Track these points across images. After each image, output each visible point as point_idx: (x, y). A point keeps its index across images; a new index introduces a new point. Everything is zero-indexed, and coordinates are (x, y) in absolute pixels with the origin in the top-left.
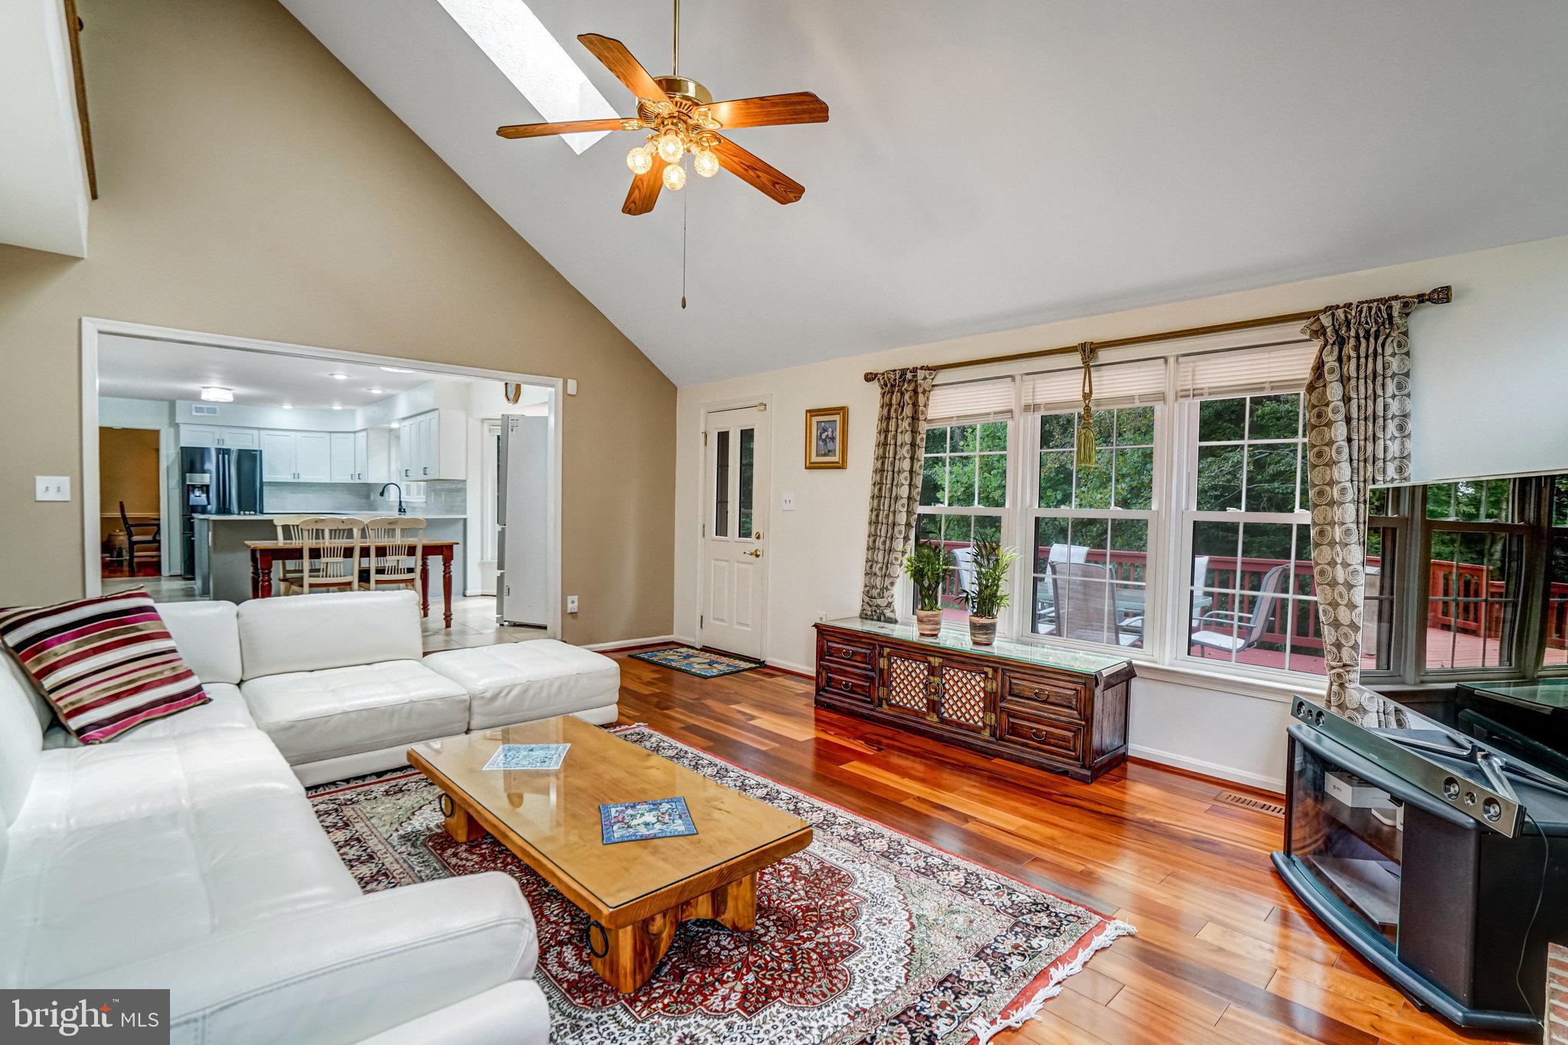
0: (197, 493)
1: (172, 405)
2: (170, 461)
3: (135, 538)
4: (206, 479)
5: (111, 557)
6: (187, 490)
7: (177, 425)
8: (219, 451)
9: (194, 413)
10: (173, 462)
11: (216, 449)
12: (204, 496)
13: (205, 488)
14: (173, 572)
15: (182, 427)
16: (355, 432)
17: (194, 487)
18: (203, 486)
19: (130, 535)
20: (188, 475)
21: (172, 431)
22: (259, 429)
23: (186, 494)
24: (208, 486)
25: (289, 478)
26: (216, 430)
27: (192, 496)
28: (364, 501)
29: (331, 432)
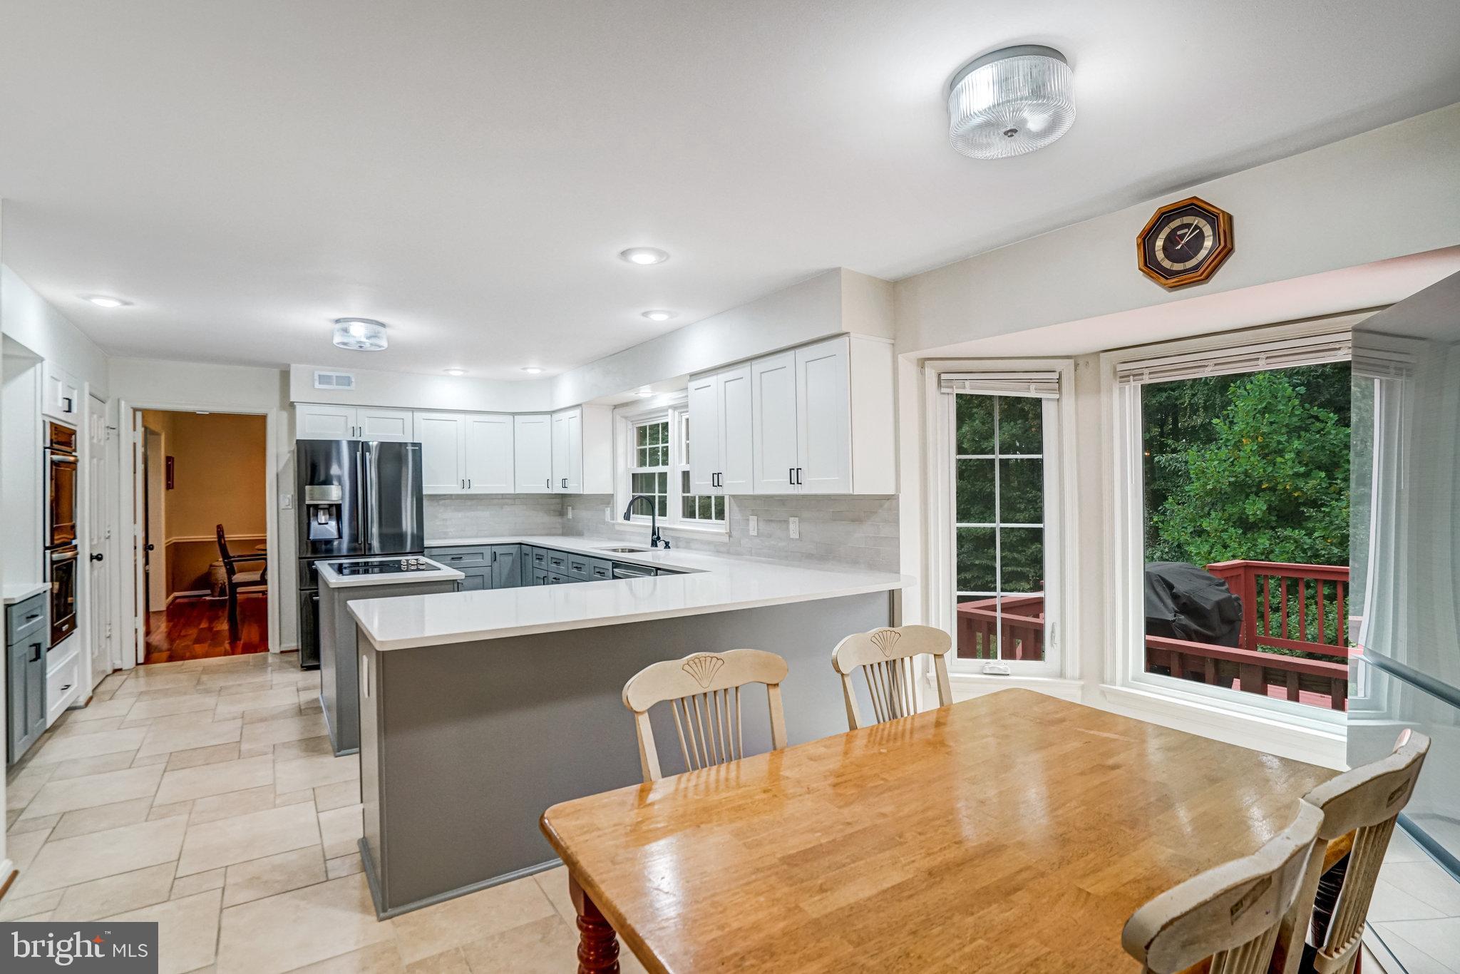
0: (322, 518)
1: (285, 376)
2: (281, 465)
3: (238, 578)
4: (335, 493)
5: (212, 595)
6: (307, 512)
7: (292, 405)
8: (353, 445)
9: (317, 385)
10: (286, 465)
11: (350, 442)
12: (333, 524)
13: (334, 510)
14: (285, 647)
15: (299, 408)
16: (552, 413)
17: (317, 507)
18: (331, 505)
19: (231, 572)
20: (307, 488)
21: (285, 415)
22: (413, 410)
23: (305, 521)
24: (339, 507)
25: (455, 489)
26: (351, 411)
27: (314, 524)
28: (559, 520)
29: (514, 414)
